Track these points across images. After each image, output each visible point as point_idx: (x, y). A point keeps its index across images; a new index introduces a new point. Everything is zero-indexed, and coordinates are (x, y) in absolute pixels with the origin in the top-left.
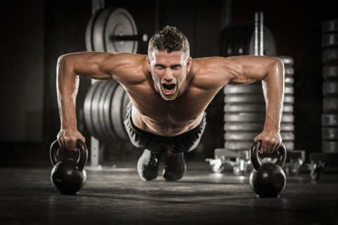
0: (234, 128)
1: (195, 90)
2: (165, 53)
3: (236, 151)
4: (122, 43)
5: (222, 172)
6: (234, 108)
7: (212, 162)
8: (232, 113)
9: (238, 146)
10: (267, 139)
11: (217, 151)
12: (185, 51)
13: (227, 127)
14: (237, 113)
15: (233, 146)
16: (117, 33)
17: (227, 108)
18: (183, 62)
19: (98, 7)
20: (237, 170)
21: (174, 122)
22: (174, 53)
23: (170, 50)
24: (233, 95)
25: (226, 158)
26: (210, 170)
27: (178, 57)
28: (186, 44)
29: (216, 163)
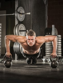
0: (48, 51)
1: (37, 44)
2: (30, 36)
3: (48, 57)
4: (22, 32)
5: (45, 62)
6: (48, 47)
7: (43, 59)
8: (47, 48)
9: (49, 56)
10: (54, 55)
11: (44, 57)
12: (35, 36)
13: (46, 51)
14: (48, 48)
15: (47, 56)
16: (21, 30)
17: (46, 47)
18: (34, 38)
19: (17, 24)
20: (48, 61)
21: (32, 51)
22: (32, 36)
23: (31, 36)
24: (47, 44)
25: (46, 58)
26: (42, 61)
27: (33, 37)
28: (35, 34)
29: (44, 60)
